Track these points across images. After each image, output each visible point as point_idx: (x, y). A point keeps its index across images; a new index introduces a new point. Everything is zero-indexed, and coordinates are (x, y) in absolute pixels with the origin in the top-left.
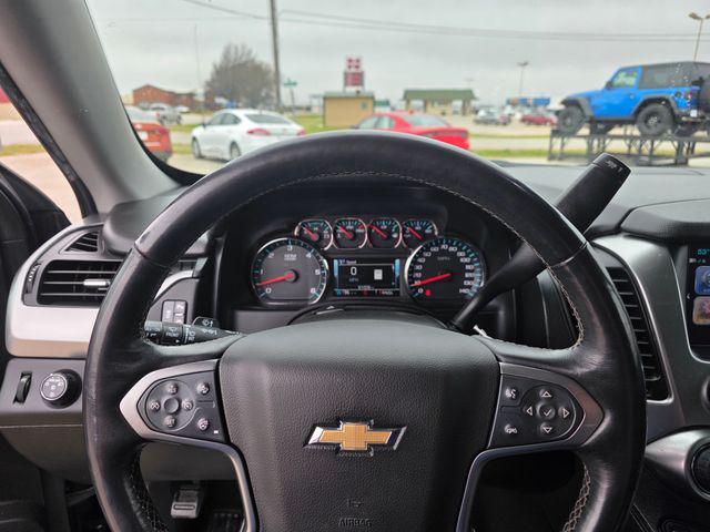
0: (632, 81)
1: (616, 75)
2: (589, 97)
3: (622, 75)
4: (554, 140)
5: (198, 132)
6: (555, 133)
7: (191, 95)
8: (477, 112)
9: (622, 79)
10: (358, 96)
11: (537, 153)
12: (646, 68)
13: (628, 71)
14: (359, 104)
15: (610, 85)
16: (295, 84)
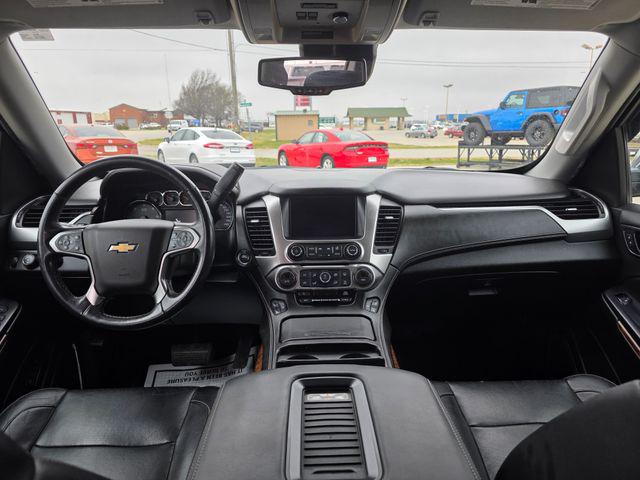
0: (520, 102)
1: (508, 97)
2: (488, 115)
3: (513, 97)
4: (462, 150)
5: (162, 146)
6: (462, 145)
7: (162, 113)
8: (410, 127)
9: (513, 100)
10: (305, 115)
11: (449, 161)
12: (532, 92)
13: (519, 94)
14: (305, 121)
15: (503, 105)
16: (250, 104)
